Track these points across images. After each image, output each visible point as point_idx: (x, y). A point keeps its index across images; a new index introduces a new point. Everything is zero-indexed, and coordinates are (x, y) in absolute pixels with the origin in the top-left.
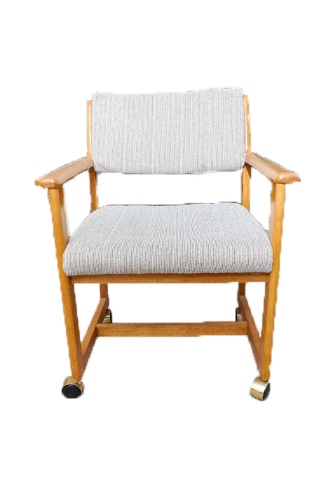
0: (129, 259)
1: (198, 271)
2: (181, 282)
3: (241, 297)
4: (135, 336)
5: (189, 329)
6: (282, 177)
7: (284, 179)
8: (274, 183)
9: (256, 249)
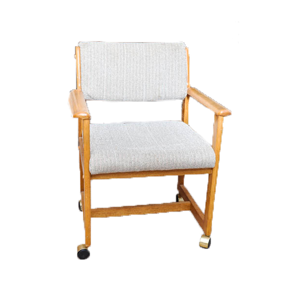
0: (133, 163)
1: (174, 168)
2: (161, 176)
3: (181, 185)
4: (115, 216)
5: (153, 208)
6: (222, 112)
7: (223, 113)
8: (217, 116)
9: (207, 154)
